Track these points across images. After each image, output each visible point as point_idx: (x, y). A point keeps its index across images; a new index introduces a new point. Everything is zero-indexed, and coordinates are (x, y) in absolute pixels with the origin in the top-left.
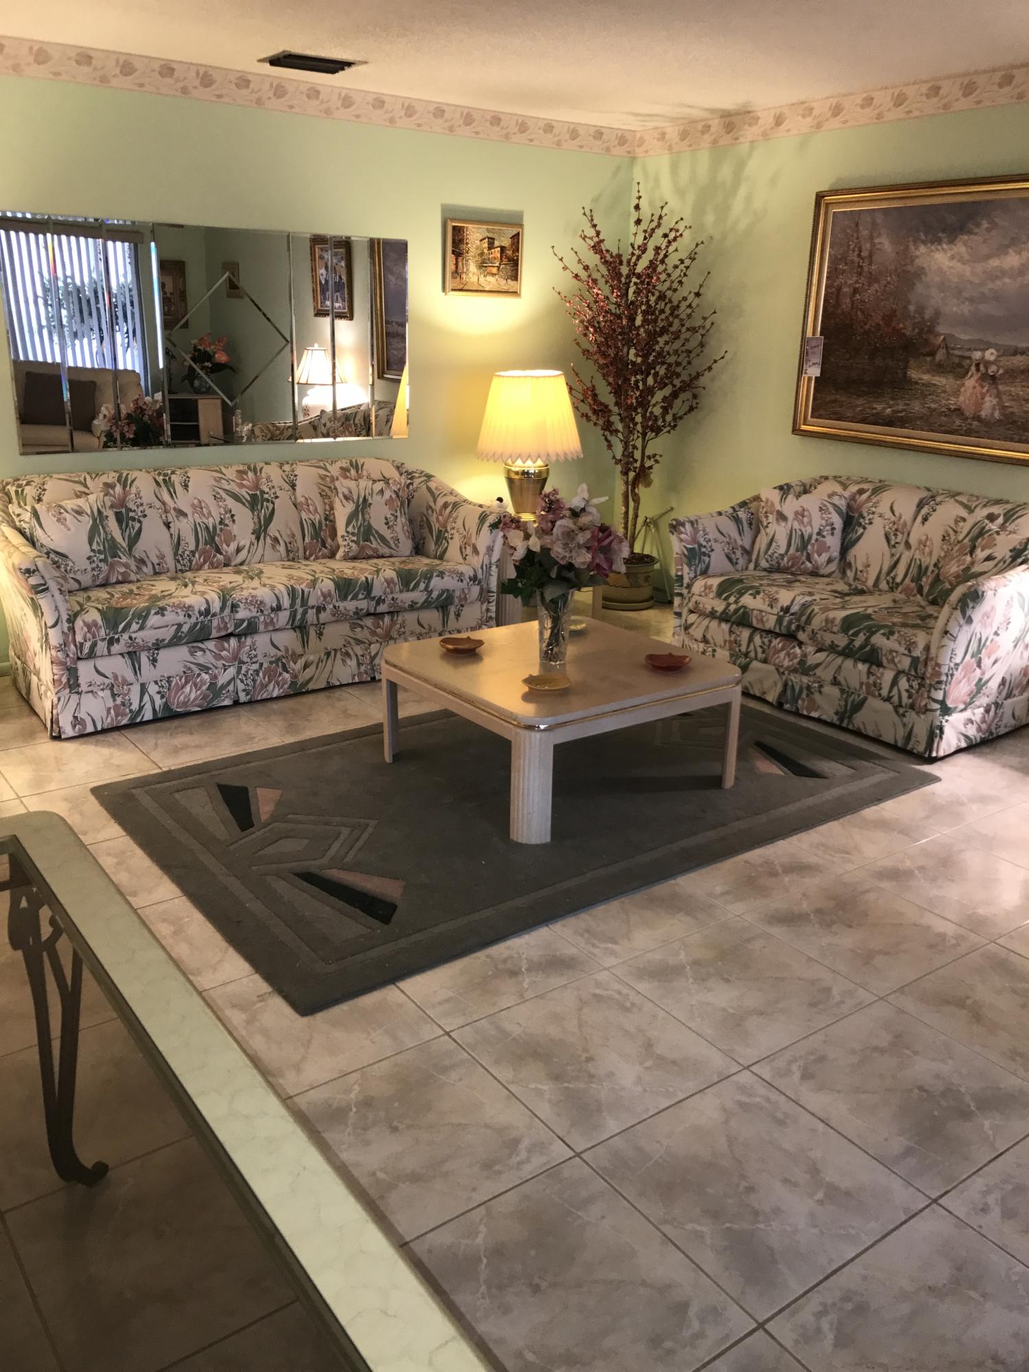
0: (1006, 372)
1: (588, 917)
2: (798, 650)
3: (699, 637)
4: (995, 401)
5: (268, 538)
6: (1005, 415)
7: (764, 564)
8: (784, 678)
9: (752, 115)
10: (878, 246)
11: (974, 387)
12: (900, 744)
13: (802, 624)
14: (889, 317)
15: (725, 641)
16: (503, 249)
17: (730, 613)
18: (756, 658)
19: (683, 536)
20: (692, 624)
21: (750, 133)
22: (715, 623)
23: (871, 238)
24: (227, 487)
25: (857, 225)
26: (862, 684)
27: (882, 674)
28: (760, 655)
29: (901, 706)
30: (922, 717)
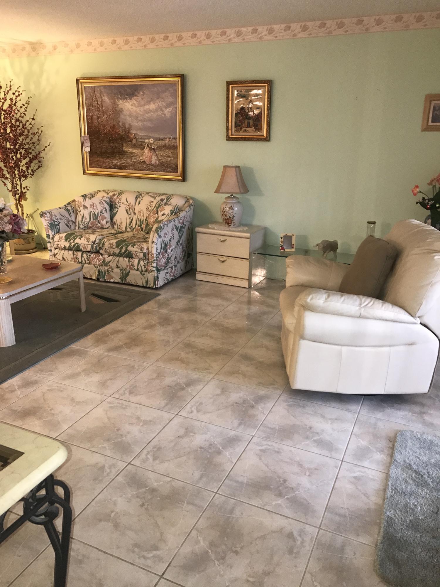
0: (158, 147)
2: (101, 257)
3: (61, 258)
4: (156, 158)
6: (160, 163)
7: (81, 226)
8: (98, 269)
9: (42, 45)
10: (104, 100)
11: (148, 153)
12: (144, 285)
13: (101, 247)
14: (113, 127)
15: (72, 258)
17: (72, 247)
18: (86, 263)
19: (46, 218)
20: (57, 253)
21: (44, 51)
22: (66, 252)
23: (101, 97)
25: (94, 91)
26: (127, 266)
27: (134, 261)
28: (87, 262)
29: (142, 271)
30: (151, 274)
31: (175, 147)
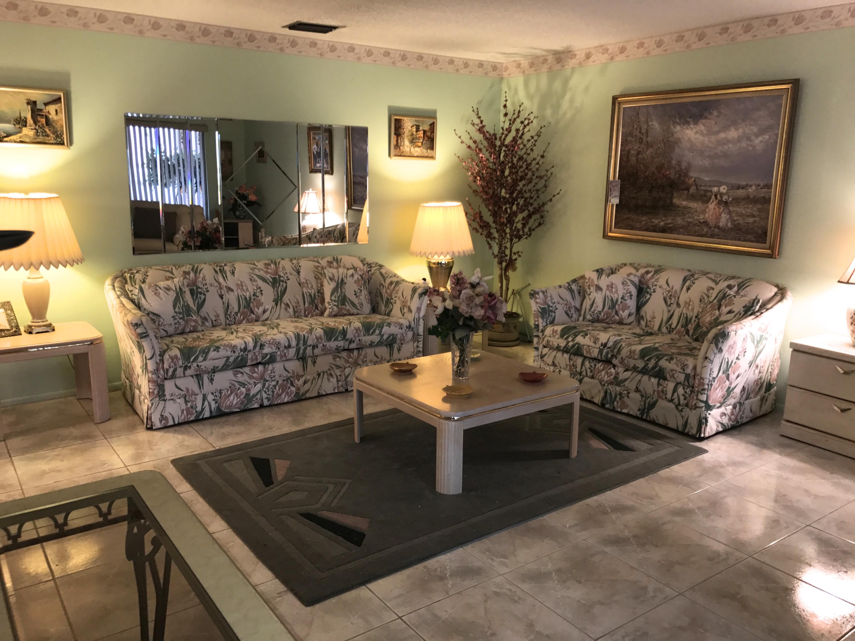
0: (733, 199)
1: (487, 541)
2: (612, 370)
3: (550, 363)
4: (728, 217)
5: (283, 304)
6: (735, 225)
7: (588, 317)
8: (605, 388)
9: (571, 53)
10: (651, 127)
11: (714, 209)
12: (680, 429)
13: (615, 354)
14: (660, 168)
15: (567, 365)
16: (425, 132)
17: (569, 348)
18: (587, 376)
19: (538, 300)
20: (546, 354)
21: (573, 62)
22: (559, 354)
23: (647, 122)
24: (259, 274)
25: (638, 114)
26: (654, 391)
27: (667, 385)
28: (589, 374)
29: (679, 404)
30: (694, 411)
31: (766, 201)
